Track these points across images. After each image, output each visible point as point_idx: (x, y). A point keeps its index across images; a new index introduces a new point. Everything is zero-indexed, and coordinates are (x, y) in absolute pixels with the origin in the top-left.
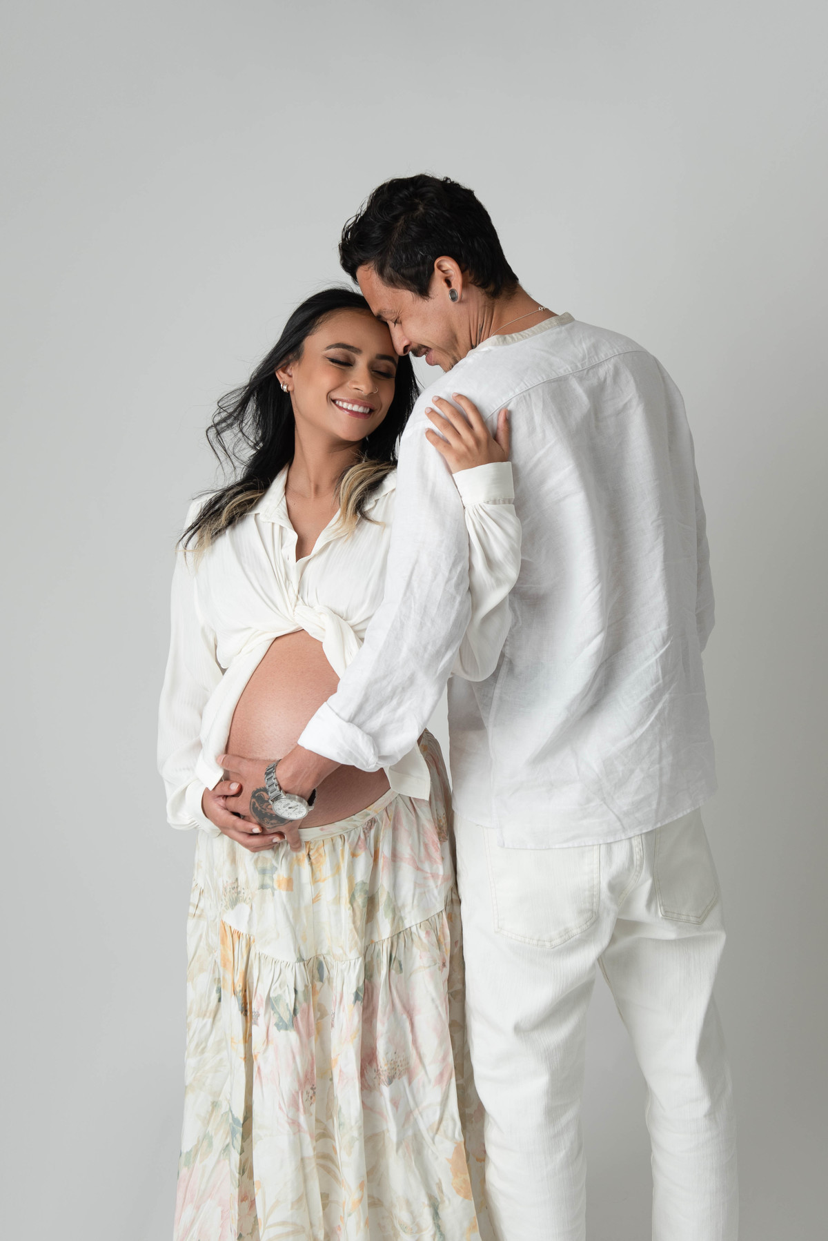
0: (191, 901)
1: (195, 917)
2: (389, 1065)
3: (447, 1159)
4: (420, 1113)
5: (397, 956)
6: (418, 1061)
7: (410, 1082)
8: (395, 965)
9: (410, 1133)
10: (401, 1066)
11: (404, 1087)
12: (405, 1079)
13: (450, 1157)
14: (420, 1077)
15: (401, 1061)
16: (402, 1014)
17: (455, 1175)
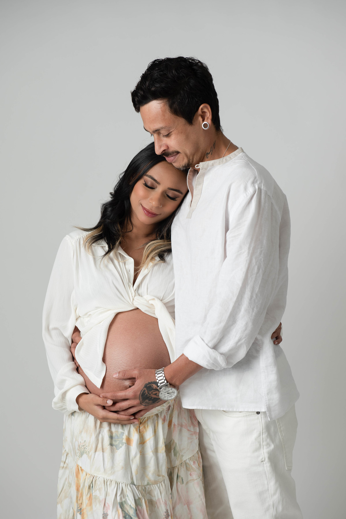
0: (62, 460)
1: (64, 468)
5: (181, 475)
8: (180, 480)
16: (184, 505)
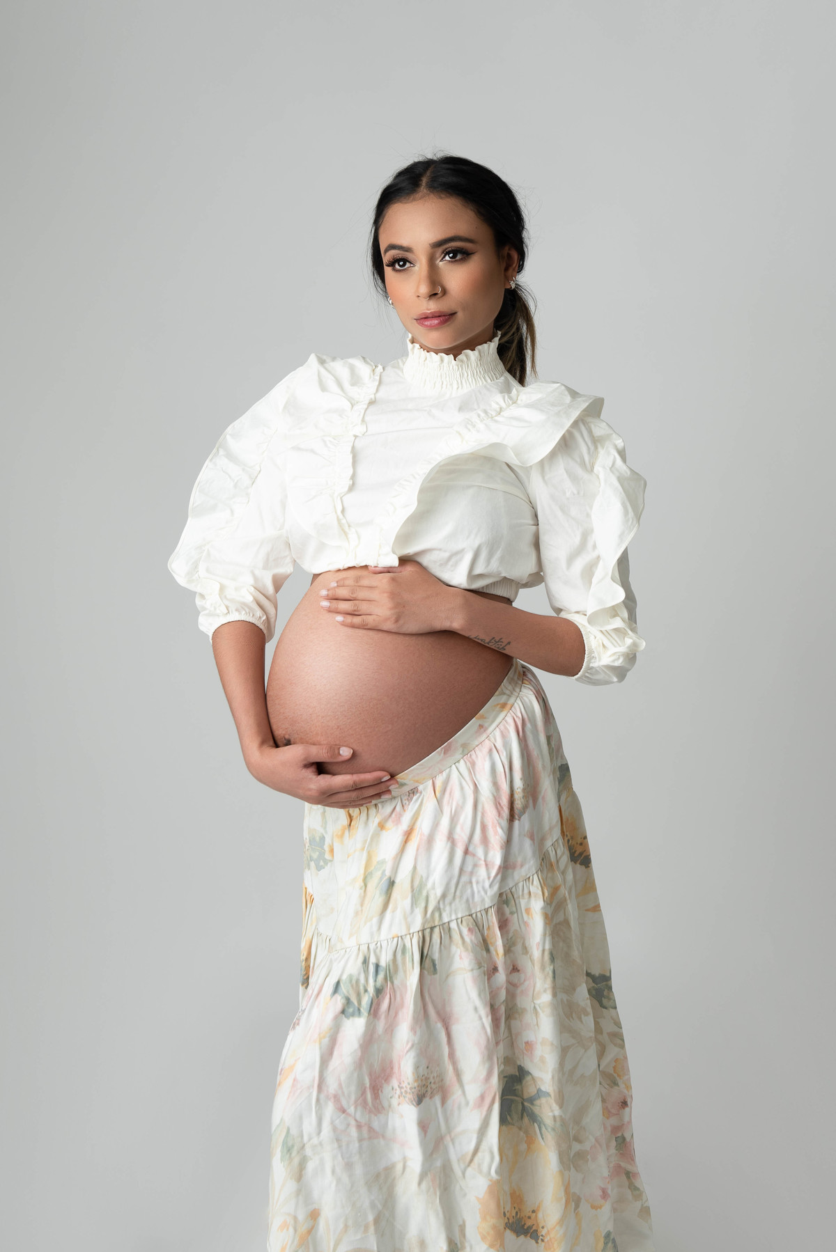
2: (420, 1081)
3: (478, 1198)
4: (453, 1140)
5: (430, 953)
6: (454, 1079)
7: (444, 1101)
8: (426, 963)
9: (438, 1163)
10: (434, 1083)
11: (436, 1109)
12: (437, 1099)
13: (481, 1196)
14: (456, 1096)
15: (434, 1077)
16: (436, 1023)
17: (484, 1219)
